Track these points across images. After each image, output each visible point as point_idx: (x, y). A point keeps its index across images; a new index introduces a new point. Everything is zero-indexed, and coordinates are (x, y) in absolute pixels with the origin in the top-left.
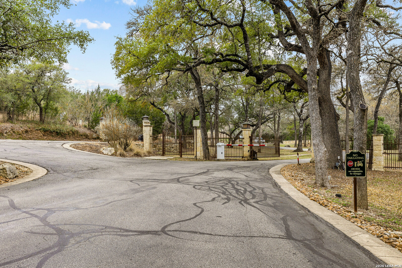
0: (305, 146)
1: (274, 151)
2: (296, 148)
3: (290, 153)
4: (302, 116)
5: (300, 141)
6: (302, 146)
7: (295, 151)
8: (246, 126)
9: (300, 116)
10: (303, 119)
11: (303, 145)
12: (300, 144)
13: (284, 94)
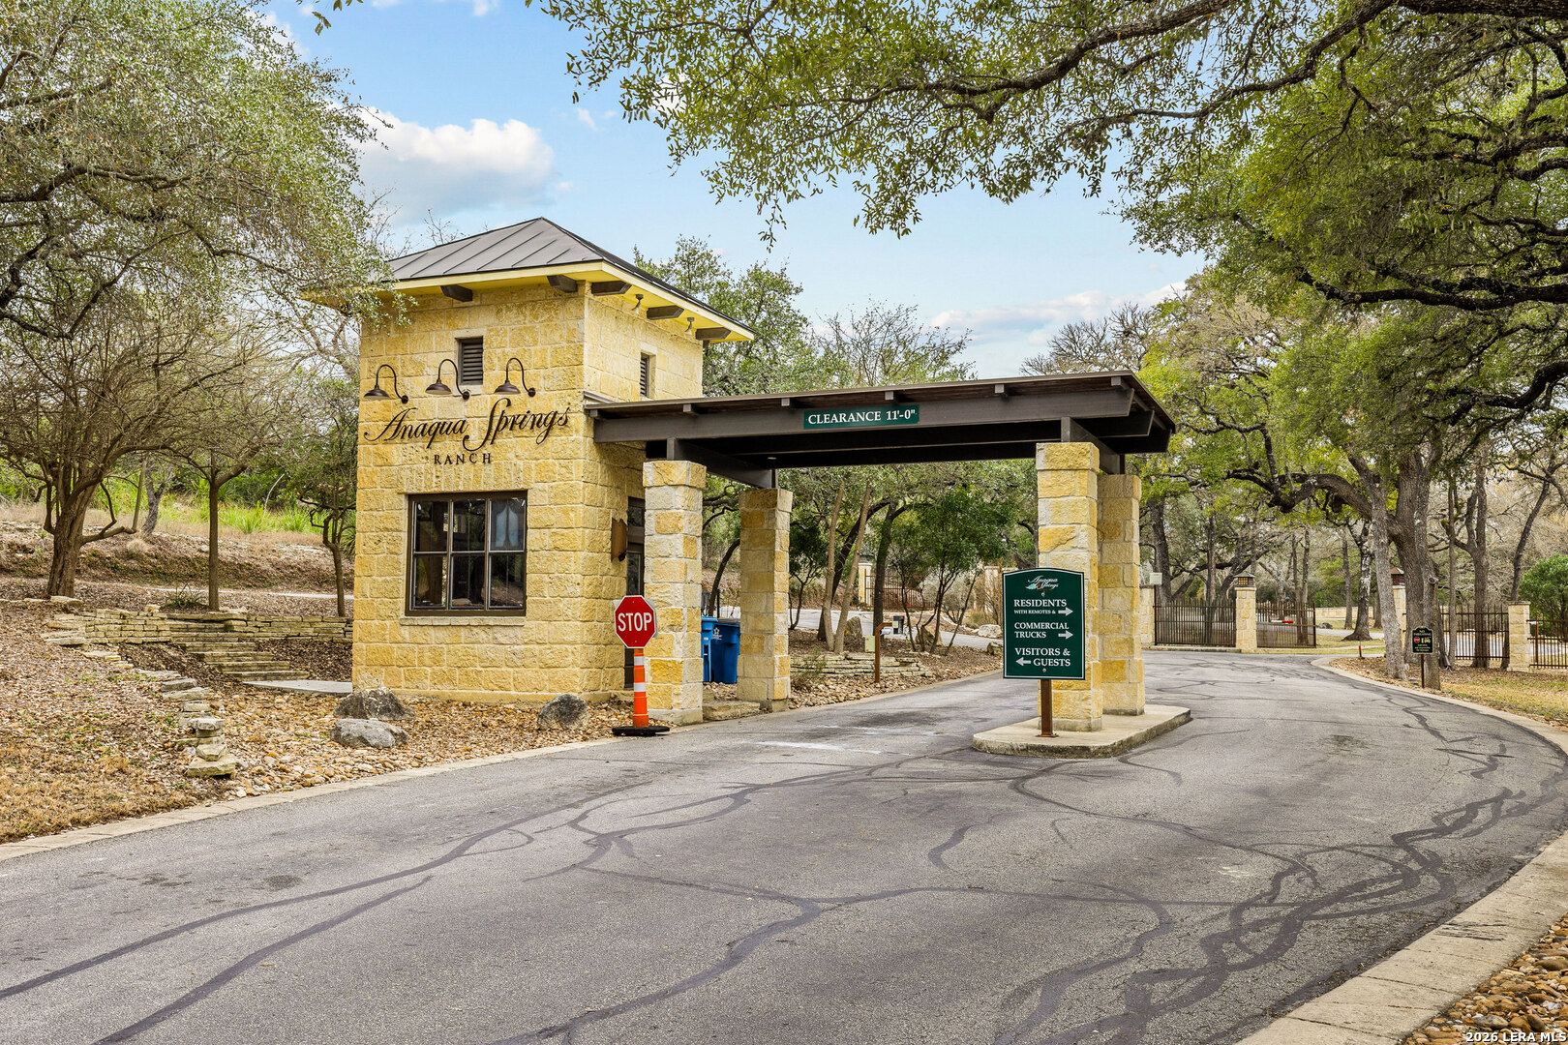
0: (1378, 625)
1: (1296, 637)
2: (1350, 632)
3: (1335, 643)
4: (1366, 544)
5: (1362, 611)
6: (1366, 624)
7: (1348, 638)
8: (1244, 582)
9: (1360, 545)
10: (1368, 553)
11: (1372, 622)
12: (1363, 621)
13: (1324, 509)
